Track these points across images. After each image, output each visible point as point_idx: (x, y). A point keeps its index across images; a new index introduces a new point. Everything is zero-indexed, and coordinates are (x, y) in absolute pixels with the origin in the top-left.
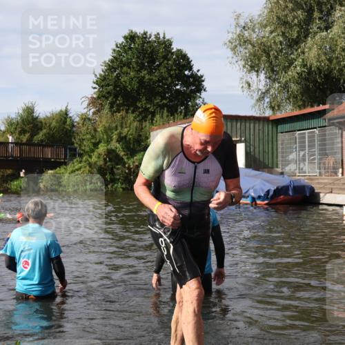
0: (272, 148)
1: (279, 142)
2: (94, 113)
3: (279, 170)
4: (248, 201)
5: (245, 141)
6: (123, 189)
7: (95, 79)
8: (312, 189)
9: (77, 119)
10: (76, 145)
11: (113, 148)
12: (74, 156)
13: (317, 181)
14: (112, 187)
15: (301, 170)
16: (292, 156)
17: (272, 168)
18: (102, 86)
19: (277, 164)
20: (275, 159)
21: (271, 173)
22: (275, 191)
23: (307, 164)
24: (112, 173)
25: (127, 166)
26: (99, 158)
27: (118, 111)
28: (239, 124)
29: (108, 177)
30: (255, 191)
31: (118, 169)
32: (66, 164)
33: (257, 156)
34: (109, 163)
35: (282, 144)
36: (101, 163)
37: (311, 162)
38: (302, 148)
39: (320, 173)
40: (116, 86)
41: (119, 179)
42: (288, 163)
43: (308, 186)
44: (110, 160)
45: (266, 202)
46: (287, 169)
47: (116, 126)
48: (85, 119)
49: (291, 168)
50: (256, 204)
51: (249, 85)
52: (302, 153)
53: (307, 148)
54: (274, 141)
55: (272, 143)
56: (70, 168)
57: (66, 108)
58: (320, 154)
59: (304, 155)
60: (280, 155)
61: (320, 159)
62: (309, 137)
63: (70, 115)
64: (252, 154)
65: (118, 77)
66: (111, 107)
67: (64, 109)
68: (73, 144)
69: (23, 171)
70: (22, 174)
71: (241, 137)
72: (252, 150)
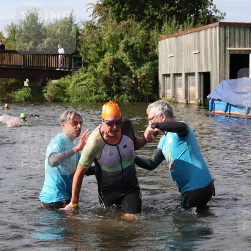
2: (99, 21)
6: (130, 100)
9: (82, 27)
10: (81, 54)
11: (119, 57)
12: (79, 65)
14: (118, 98)
24: (118, 84)
25: (133, 76)
26: (104, 67)
27: (125, 19)
29: (114, 87)
31: (124, 79)
32: (70, 73)
34: (115, 74)
36: (107, 72)
41: (125, 90)
44: (116, 70)
47: (121, 34)
48: (91, 27)
56: (75, 78)
63: (75, 23)
66: (118, 14)
68: (78, 53)
69: (27, 80)
70: (26, 84)
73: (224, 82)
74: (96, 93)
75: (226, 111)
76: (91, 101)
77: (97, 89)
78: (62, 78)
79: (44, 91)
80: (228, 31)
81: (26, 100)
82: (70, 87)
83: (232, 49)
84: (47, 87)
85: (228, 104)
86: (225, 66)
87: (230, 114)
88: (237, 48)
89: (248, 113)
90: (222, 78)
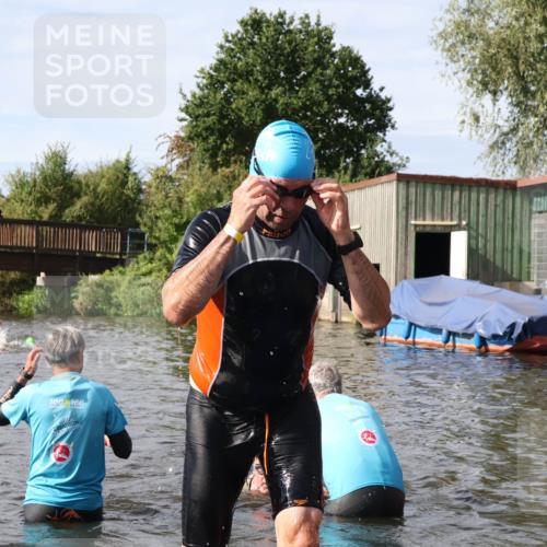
0: (521, 243)
1: (534, 231)
2: (180, 167)
3: (533, 285)
4: (473, 343)
5: (468, 228)
7: (183, 103)
9: (147, 178)
10: (143, 228)
12: (139, 248)
17: (520, 280)
18: (197, 118)
19: (529, 273)
20: (525, 264)
22: (524, 325)
27: (227, 164)
28: (457, 194)
30: (486, 325)
32: (123, 263)
33: (490, 256)
35: (540, 235)
40: (222, 117)
45: (508, 347)
47: (218, 192)
48: (164, 178)
50: (487, 350)
51: (477, 119)
54: (524, 228)
55: (521, 232)
56: (130, 271)
57: (128, 156)
60: (534, 256)
63: (135, 170)
64: (481, 252)
65: (227, 99)
66: (214, 156)
67: (123, 158)
68: (137, 225)
69: (43, 274)
70: (40, 280)
71: (460, 220)
72: (480, 245)
73: (405, 283)
75: (407, 338)
78: (107, 272)
79: (73, 295)
80: (412, 190)
81: (39, 311)
82: (122, 289)
83: (420, 222)
84: (78, 287)
85: (411, 324)
86: (406, 254)
87: (414, 343)
88: (428, 222)
89: (447, 341)
90: (401, 276)
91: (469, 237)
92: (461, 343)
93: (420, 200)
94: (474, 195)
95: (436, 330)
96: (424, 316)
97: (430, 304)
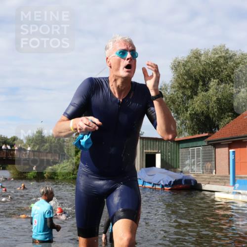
0: (176, 157)
1: (180, 154)
3: (180, 170)
4: (160, 187)
5: (161, 153)
8: (195, 182)
13: (201, 177)
15: (192, 170)
16: (187, 162)
17: (176, 168)
19: (179, 166)
20: (178, 164)
21: (175, 172)
22: (174, 182)
23: (195, 166)
28: (157, 143)
30: (163, 182)
33: (167, 161)
35: (182, 155)
37: (198, 165)
38: (193, 157)
39: (203, 172)
42: (185, 165)
43: (193, 180)
45: (169, 188)
46: (184, 169)
49: (187, 168)
50: (164, 189)
52: (193, 160)
53: (196, 158)
54: (177, 153)
55: (176, 154)
58: (203, 161)
59: (194, 162)
60: (180, 161)
61: (203, 164)
62: (197, 151)
64: (165, 160)
71: (159, 150)
72: (165, 158)
73: (143, 169)
74: (73, 174)
75: (143, 185)
76: (70, 178)
77: (74, 172)
79: (44, 172)
80: (144, 142)
81: (34, 178)
83: (147, 151)
85: (144, 181)
86: (143, 160)
87: (145, 187)
88: (149, 151)
89: (153, 186)
90: (141, 167)
91: (161, 156)
92: (157, 187)
93: (147, 145)
94: (162, 143)
95: (150, 183)
96: (148, 179)
97: (149, 175)
